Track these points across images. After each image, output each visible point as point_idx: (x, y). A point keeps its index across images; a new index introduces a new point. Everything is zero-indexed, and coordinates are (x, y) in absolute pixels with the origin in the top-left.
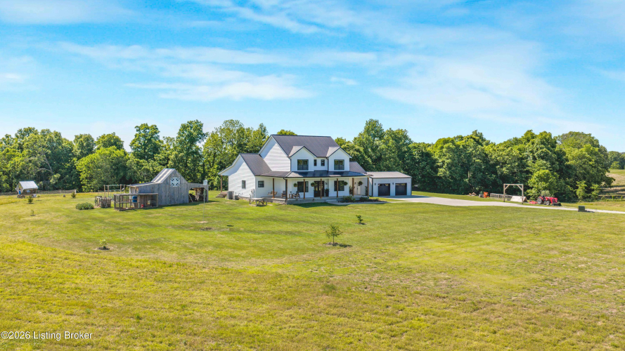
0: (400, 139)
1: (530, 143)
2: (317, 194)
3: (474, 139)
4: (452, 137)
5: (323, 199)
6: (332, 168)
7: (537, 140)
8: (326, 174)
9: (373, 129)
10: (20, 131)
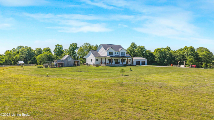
0: (142, 49)
1: (186, 50)
2: (116, 63)
3: (167, 49)
4: (160, 48)
5: (118, 65)
6: (120, 55)
7: (188, 49)
8: (119, 56)
9: (133, 45)
10: (18, 47)
